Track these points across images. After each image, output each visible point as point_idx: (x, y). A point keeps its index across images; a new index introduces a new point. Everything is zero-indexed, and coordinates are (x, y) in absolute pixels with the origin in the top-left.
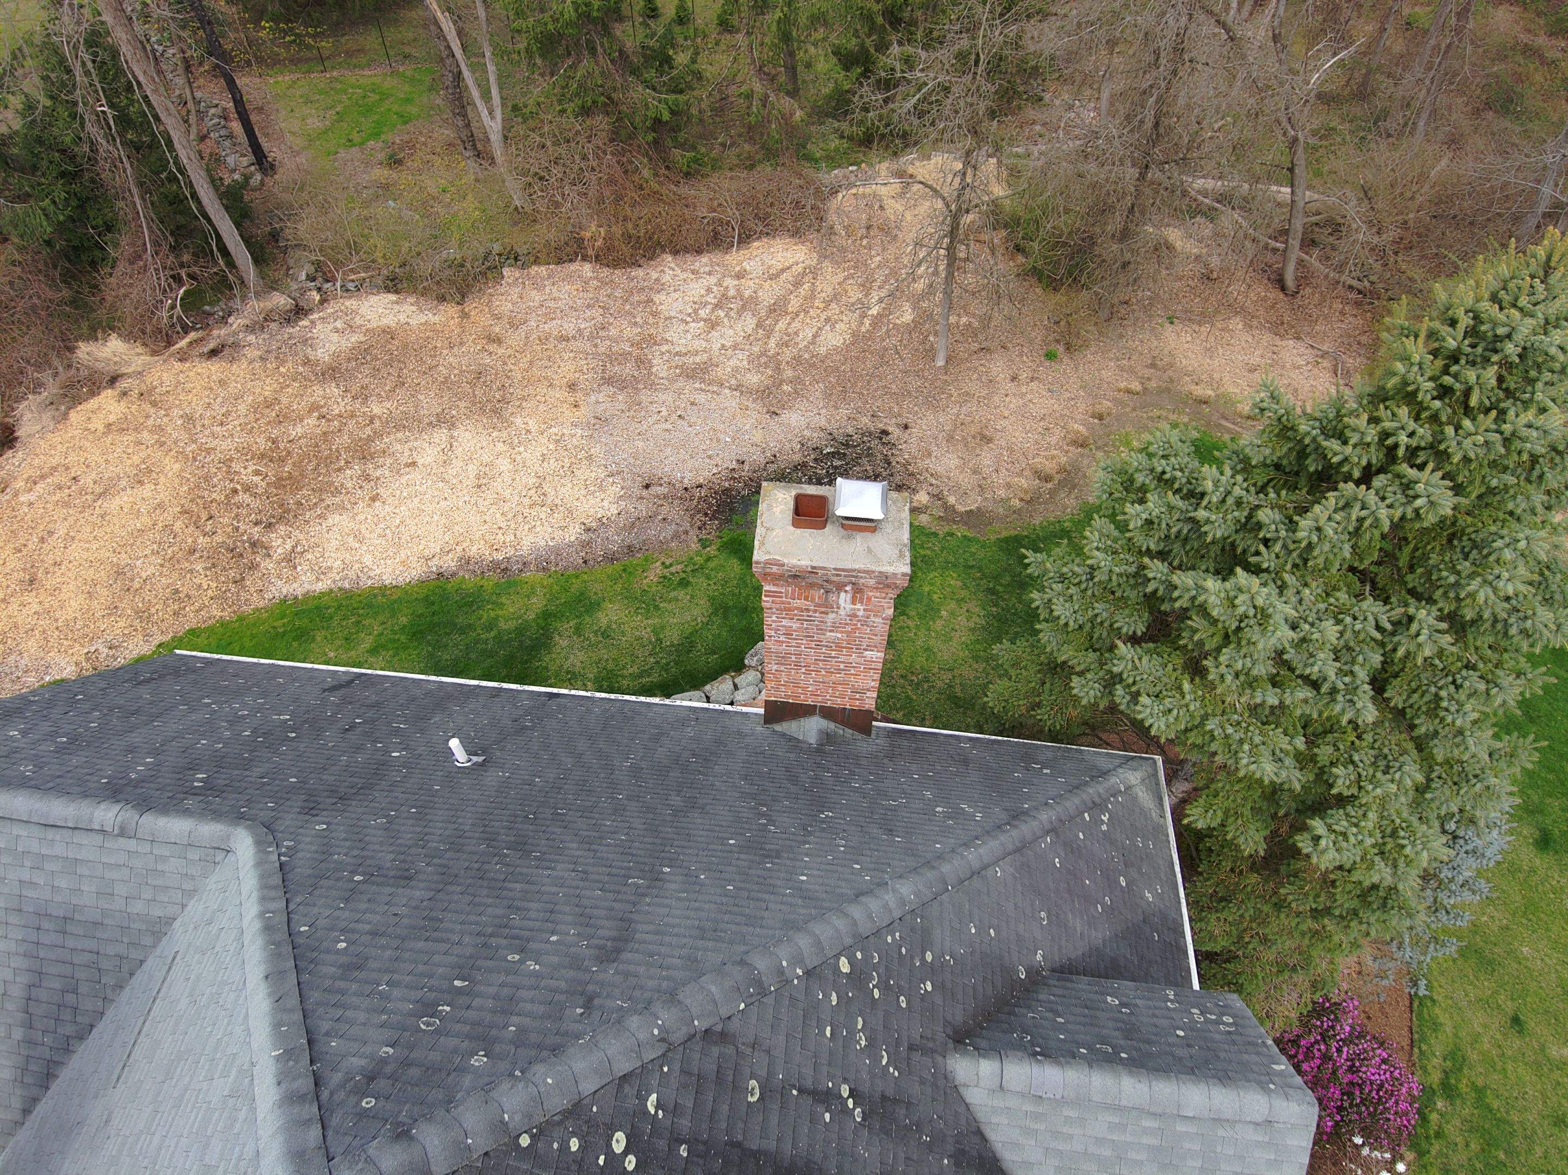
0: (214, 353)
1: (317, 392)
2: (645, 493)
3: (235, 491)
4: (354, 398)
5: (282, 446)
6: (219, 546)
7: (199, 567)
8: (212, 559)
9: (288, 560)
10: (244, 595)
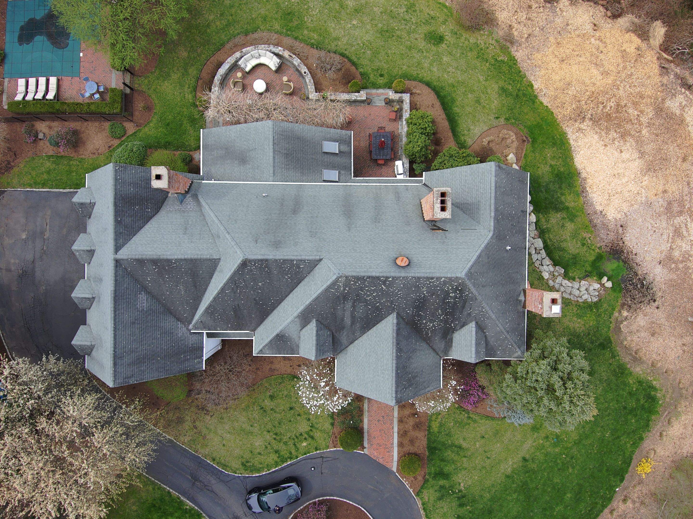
1: (649, 110)
2: (619, 226)
3: (603, 104)
4: (648, 123)
6: (582, 108)
7: (574, 106)
8: (577, 108)
9: (579, 129)
10: (566, 122)
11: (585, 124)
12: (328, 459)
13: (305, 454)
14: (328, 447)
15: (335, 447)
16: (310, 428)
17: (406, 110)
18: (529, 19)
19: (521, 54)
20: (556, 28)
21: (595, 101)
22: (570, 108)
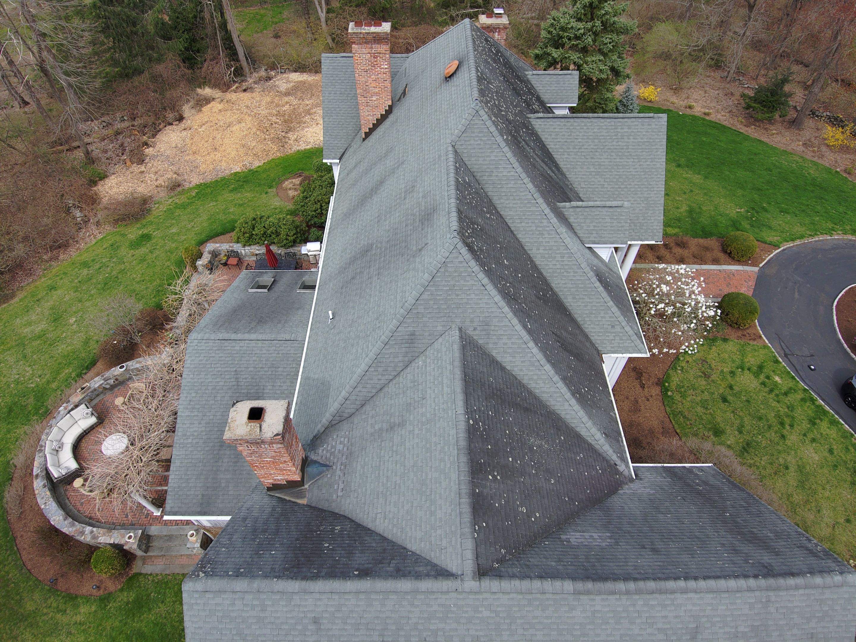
0: (245, 90)
1: (286, 99)
3: (272, 124)
4: (299, 100)
5: (281, 112)
6: (273, 137)
7: (269, 143)
8: (272, 140)
9: (296, 140)
10: (286, 150)
11: (292, 136)
12: (784, 347)
13: (793, 378)
14: (765, 347)
15: (760, 337)
16: (746, 372)
17: (230, 247)
18: (156, 173)
19: (196, 180)
20: (176, 155)
21: (268, 128)
22: (271, 145)
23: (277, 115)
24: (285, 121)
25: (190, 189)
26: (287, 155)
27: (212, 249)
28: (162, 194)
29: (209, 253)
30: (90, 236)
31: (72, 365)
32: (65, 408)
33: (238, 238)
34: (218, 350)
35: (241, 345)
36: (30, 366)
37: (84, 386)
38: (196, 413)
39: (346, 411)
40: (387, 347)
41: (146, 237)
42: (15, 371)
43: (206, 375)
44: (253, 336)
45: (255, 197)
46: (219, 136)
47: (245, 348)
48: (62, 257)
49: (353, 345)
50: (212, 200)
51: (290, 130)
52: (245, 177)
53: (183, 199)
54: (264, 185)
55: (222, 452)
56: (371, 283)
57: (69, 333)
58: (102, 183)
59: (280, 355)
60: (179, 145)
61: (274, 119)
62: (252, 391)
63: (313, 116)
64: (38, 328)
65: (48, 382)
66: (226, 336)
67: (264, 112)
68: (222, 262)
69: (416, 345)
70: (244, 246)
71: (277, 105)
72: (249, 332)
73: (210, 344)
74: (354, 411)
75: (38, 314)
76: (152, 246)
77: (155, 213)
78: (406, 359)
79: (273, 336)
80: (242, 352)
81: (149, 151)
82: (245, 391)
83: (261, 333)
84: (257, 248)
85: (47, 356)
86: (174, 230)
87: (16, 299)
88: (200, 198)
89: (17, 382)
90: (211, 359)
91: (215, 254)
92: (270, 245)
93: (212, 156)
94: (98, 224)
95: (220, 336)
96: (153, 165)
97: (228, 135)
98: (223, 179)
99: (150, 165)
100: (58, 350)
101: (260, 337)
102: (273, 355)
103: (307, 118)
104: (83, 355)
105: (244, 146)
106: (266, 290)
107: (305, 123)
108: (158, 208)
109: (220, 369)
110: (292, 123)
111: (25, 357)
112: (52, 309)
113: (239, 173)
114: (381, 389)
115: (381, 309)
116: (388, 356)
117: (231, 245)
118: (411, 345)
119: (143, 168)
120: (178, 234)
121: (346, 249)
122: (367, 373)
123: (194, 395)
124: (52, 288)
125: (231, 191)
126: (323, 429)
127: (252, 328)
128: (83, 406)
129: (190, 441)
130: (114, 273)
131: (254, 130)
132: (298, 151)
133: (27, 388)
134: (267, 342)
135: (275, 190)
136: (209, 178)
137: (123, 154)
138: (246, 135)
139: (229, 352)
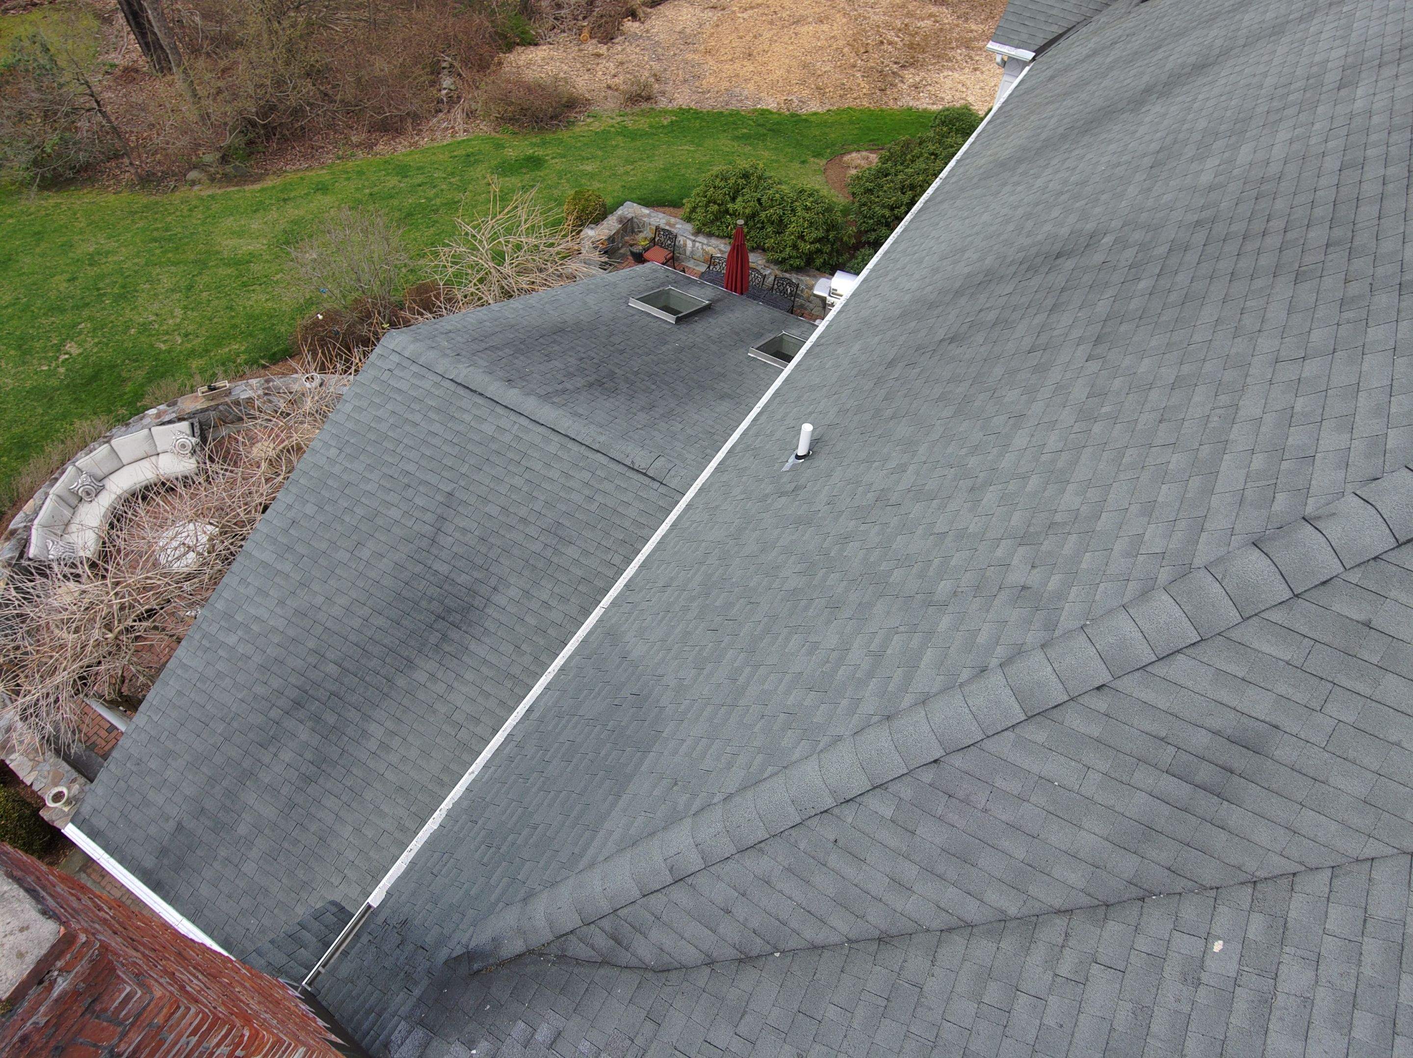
3: (882, 43)
4: (958, 17)
5: (911, 28)
6: (872, 68)
7: (859, 75)
8: (867, 73)
9: (916, 87)
10: (885, 99)
11: (910, 76)
17: (668, 224)
18: (622, 63)
19: (683, 98)
20: (673, 45)
21: (870, 48)
22: (860, 80)
23: (900, 30)
24: (911, 46)
25: (665, 112)
26: (882, 110)
27: (630, 216)
28: (610, 105)
29: (620, 220)
30: (447, 129)
31: (250, 340)
32: (158, 415)
33: (694, 210)
34: (438, 410)
35: (504, 423)
36: (185, 308)
37: (218, 384)
38: (287, 567)
39: (656, 935)
40: (1037, 734)
41: (534, 163)
42: (156, 306)
43: (370, 467)
44: (547, 413)
45: (777, 161)
46: (767, 35)
47: (507, 438)
48: (380, 147)
49: (835, 607)
50: (692, 142)
51: (913, 63)
52: (778, 123)
53: (643, 124)
54: (807, 147)
55: (289, 724)
56: (1041, 369)
57: (288, 277)
58: (520, 49)
59: (593, 507)
60: (688, 31)
61: (891, 35)
62: (462, 579)
63: (972, 53)
64: (246, 246)
65: (192, 353)
66: (478, 378)
67: (876, 18)
68: (635, 249)
69: (1235, 817)
70: (698, 232)
71: (909, 14)
72: (546, 398)
73: (427, 385)
74: (689, 954)
75: (266, 223)
76: (533, 180)
77: (578, 130)
78: (1128, 865)
79: (601, 439)
80: (494, 446)
81: (629, 25)
82: (444, 569)
83: (576, 414)
84: (722, 247)
85: (224, 302)
86: (589, 168)
87: (257, 187)
88: (673, 131)
89: (144, 328)
90: (407, 428)
91: (629, 226)
92: (753, 250)
93: (737, 65)
94: (470, 115)
95: (462, 372)
96: (622, 50)
97: (787, 38)
98: (735, 114)
99: (620, 48)
100: (248, 299)
101: (566, 424)
102: (574, 496)
103: (959, 53)
104: (283, 329)
105: (805, 66)
106: (671, 319)
107: (949, 60)
108: (588, 125)
109: (411, 467)
110: (924, 52)
111: (190, 288)
112: (294, 222)
113: (770, 112)
114: (883, 940)
115: (1070, 499)
116: (1014, 786)
117: (673, 220)
118: (1206, 803)
119: (603, 49)
120: (592, 176)
121: (963, 250)
122: (849, 814)
123: (310, 509)
124: (322, 188)
125: (737, 138)
126: (518, 946)
127: (564, 391)
128: (184, 425)
129: (232, 640)
130: (438, 201)
131: (841, 43)
132: (910, 109)
133: (152, 346)
134: (575, 447)
135: (824, 162)
136: (709, 104)
137: (584, 18)
138: (821, 48)
139: (461, 428)
